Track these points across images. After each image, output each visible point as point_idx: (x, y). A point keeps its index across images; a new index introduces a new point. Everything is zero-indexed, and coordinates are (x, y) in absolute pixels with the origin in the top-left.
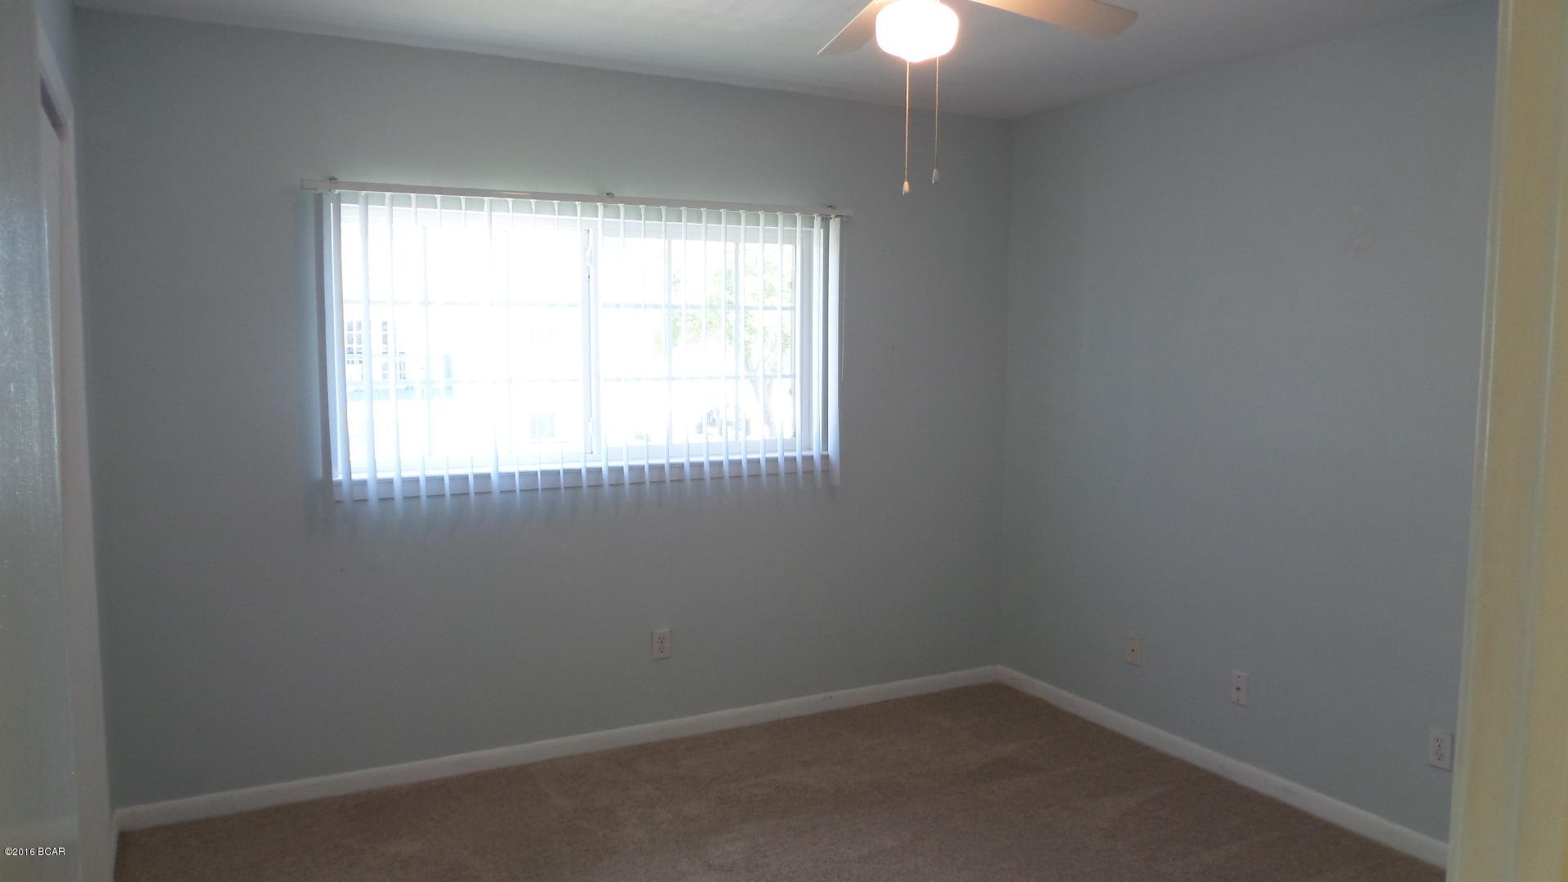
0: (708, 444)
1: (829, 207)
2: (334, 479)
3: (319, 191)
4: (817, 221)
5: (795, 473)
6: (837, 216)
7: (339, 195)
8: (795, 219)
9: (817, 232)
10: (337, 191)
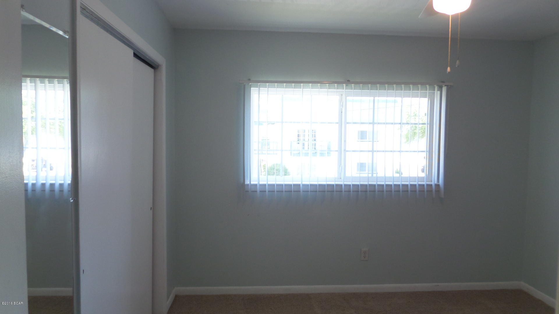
0: (393, 177)
1: (442, 82)
2: (246, 183)
3: (244, 84)
4: (436, 88)
5: (431, 191)
6: (445, 86)
7: (251, 84)
8: (426, 87)
9: (437, 93)
10: (250, 84)
